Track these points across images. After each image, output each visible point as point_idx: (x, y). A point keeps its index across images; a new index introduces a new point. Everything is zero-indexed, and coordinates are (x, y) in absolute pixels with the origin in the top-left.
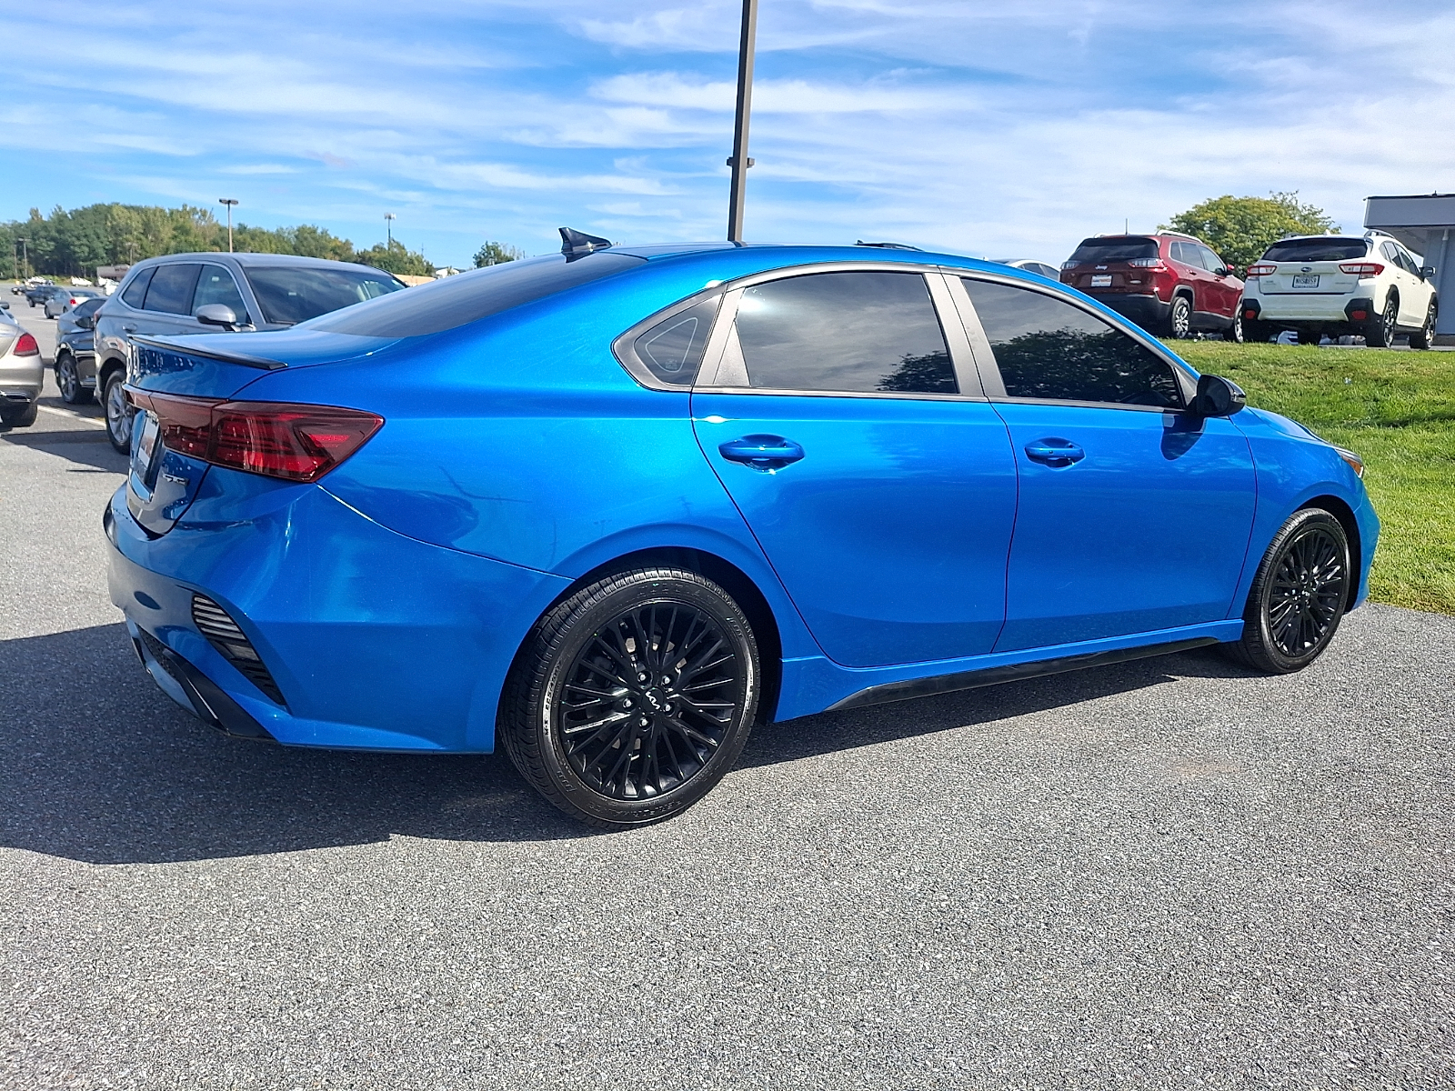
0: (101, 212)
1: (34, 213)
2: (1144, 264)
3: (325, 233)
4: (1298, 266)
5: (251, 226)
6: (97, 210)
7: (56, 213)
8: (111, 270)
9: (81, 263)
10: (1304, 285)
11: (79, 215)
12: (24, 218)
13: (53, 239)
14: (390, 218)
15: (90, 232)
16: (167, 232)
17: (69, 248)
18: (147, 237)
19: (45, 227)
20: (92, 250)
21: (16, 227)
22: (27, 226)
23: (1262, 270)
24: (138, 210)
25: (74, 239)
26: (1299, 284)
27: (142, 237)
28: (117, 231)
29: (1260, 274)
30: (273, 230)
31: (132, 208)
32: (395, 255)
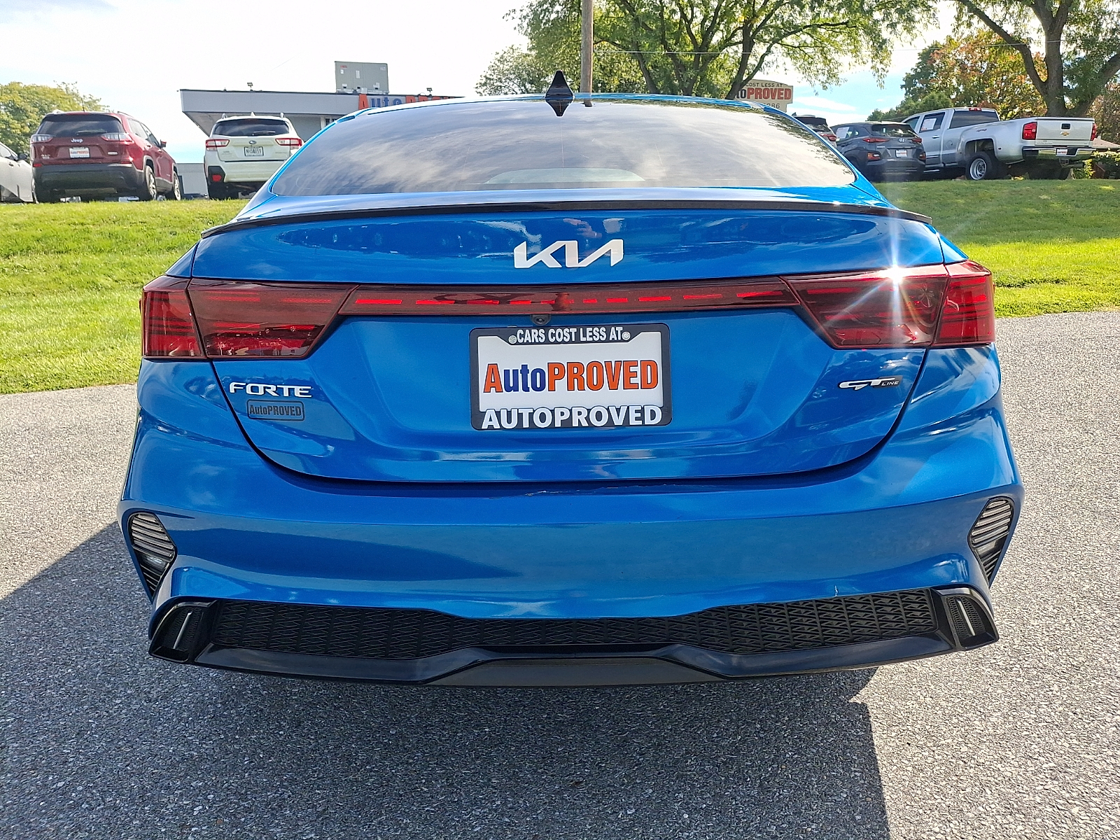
2: (116, 138)
4: (246, 139)
10: (253, 154)
23: (218, 143)
26: (250, 154)
29: (216, 146)
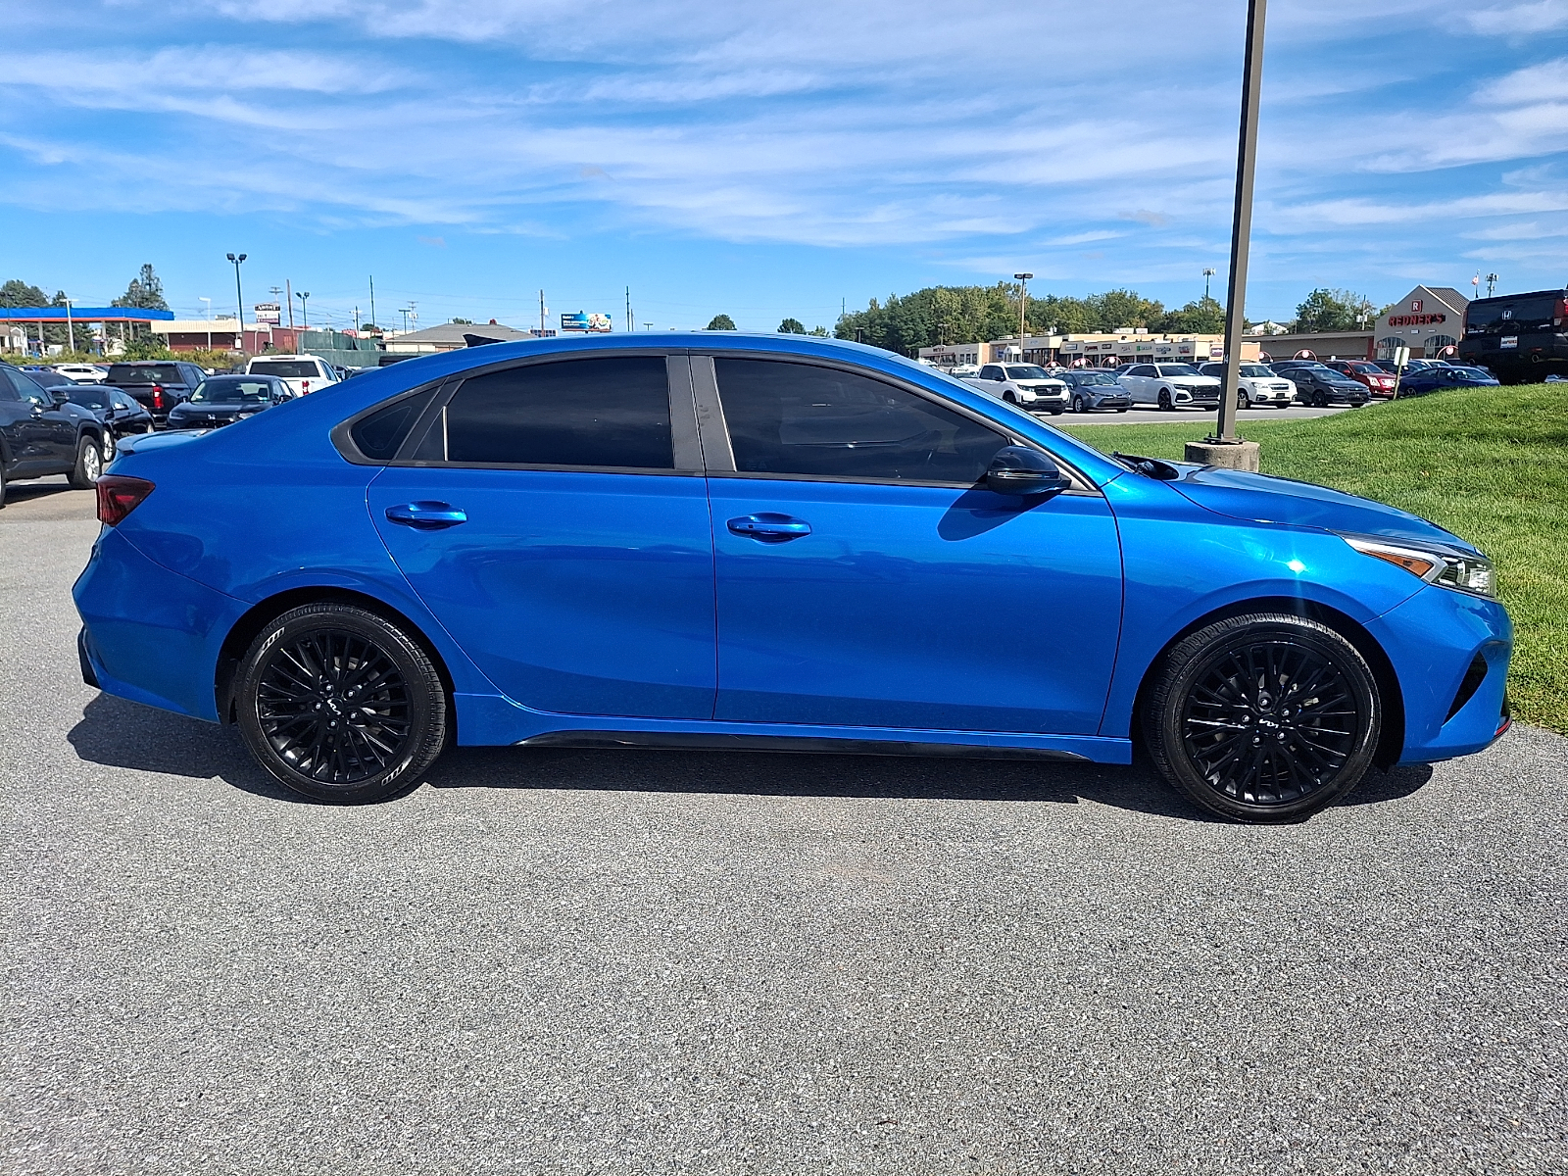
0: (927, 296)
1: (873, 303)
3: (1134, 297)
5: (1059, 296)
6: (923, 294)
7: (890, 301)
8: (930, 351)
9: (907, 346)
11: (908, 300)
12: (865, 308)
13: (886, 326)
14: (1209, 273)
15: (916, 316)
16: (982, 310)
17: (897, 333)
18: (964, 317)
19: (880, 316)
20: (916, 334)
21: (859, 316)
22: (867, 315)
24: (957, 291)
25: (902, 324)
27: (960, 316)
28: (939, 313)
30: (1083, 298)
31: (953, 289)
32: (1205, 314)
